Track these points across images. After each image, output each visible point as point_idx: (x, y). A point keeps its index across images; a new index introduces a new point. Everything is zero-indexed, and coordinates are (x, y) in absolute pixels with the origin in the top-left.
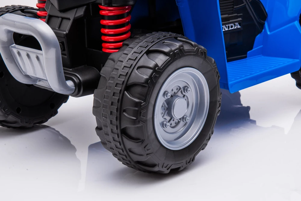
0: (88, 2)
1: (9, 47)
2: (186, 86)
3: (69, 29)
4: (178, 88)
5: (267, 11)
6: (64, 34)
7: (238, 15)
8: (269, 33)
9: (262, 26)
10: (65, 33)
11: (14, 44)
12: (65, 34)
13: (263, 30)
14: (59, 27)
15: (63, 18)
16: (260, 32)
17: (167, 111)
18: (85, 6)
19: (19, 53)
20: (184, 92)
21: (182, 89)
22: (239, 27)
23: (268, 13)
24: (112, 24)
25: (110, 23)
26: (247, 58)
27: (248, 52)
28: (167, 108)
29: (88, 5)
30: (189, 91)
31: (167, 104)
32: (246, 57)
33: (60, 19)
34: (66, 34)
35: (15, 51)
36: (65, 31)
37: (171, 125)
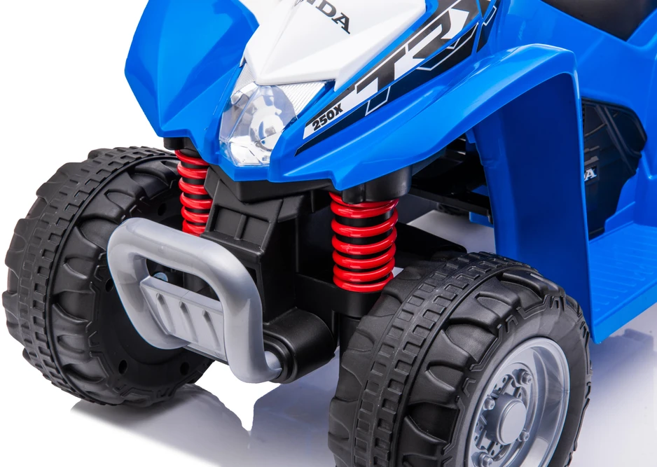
0: (305, 189)
1: (139, 284)
2: (522, 370)
3: (266, 245)
4: (507, 377)
5: (645, 127)
6: (257, 256)
7: (592, 150)
8: (650, 177)
9: (636, 161)
10: (258, 253)
11: (149, 277)
12: (260, 255)
13: (638, 169)
14: (242, 236)
15: (248, 216)
16: (631, 174)
17: (486, 432)
18: (302, 197)
19: (161, 299)
20: (519, 382)
21: (514, 377)
22: (593, 175)
23: (648, 135)
24: (359, 236)
25: (355, 233)
26: (605, 234)
27: (607, 221)
28: (485, 426)
29: (307, 194)
30: (530, 380)
31: (486, 417)
32: (603, 231)
33: (243, 218)
34: (262, 256)
35: (152, 294)
36: (257, 248)
37: (492, 454)
